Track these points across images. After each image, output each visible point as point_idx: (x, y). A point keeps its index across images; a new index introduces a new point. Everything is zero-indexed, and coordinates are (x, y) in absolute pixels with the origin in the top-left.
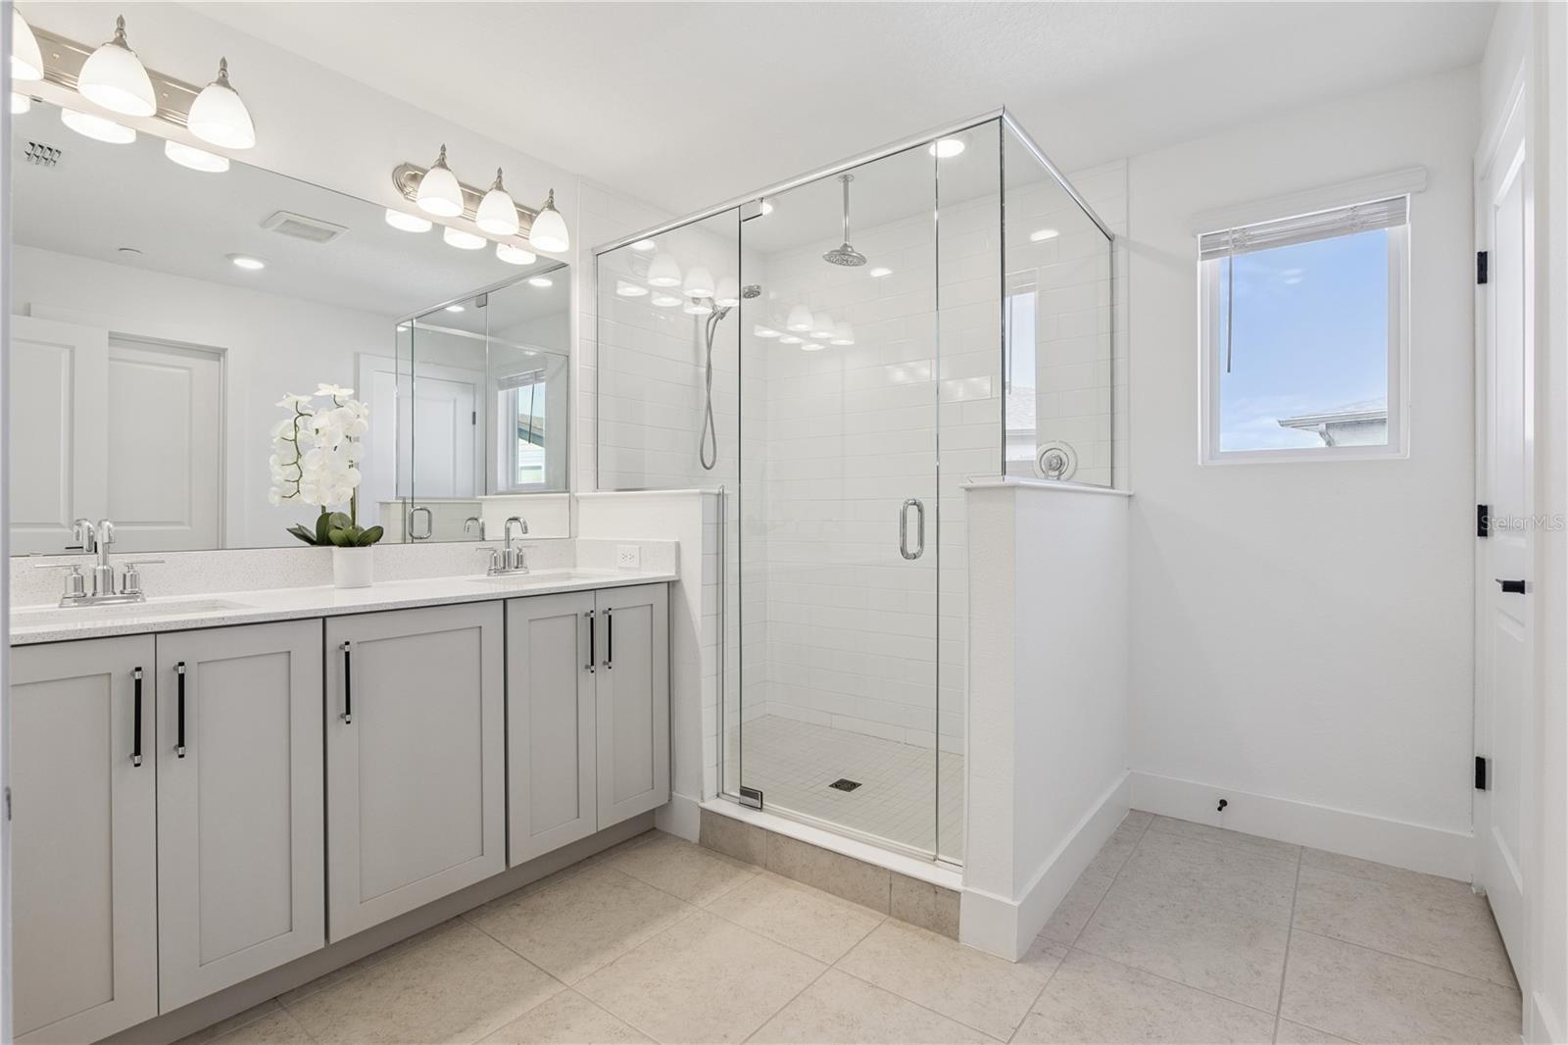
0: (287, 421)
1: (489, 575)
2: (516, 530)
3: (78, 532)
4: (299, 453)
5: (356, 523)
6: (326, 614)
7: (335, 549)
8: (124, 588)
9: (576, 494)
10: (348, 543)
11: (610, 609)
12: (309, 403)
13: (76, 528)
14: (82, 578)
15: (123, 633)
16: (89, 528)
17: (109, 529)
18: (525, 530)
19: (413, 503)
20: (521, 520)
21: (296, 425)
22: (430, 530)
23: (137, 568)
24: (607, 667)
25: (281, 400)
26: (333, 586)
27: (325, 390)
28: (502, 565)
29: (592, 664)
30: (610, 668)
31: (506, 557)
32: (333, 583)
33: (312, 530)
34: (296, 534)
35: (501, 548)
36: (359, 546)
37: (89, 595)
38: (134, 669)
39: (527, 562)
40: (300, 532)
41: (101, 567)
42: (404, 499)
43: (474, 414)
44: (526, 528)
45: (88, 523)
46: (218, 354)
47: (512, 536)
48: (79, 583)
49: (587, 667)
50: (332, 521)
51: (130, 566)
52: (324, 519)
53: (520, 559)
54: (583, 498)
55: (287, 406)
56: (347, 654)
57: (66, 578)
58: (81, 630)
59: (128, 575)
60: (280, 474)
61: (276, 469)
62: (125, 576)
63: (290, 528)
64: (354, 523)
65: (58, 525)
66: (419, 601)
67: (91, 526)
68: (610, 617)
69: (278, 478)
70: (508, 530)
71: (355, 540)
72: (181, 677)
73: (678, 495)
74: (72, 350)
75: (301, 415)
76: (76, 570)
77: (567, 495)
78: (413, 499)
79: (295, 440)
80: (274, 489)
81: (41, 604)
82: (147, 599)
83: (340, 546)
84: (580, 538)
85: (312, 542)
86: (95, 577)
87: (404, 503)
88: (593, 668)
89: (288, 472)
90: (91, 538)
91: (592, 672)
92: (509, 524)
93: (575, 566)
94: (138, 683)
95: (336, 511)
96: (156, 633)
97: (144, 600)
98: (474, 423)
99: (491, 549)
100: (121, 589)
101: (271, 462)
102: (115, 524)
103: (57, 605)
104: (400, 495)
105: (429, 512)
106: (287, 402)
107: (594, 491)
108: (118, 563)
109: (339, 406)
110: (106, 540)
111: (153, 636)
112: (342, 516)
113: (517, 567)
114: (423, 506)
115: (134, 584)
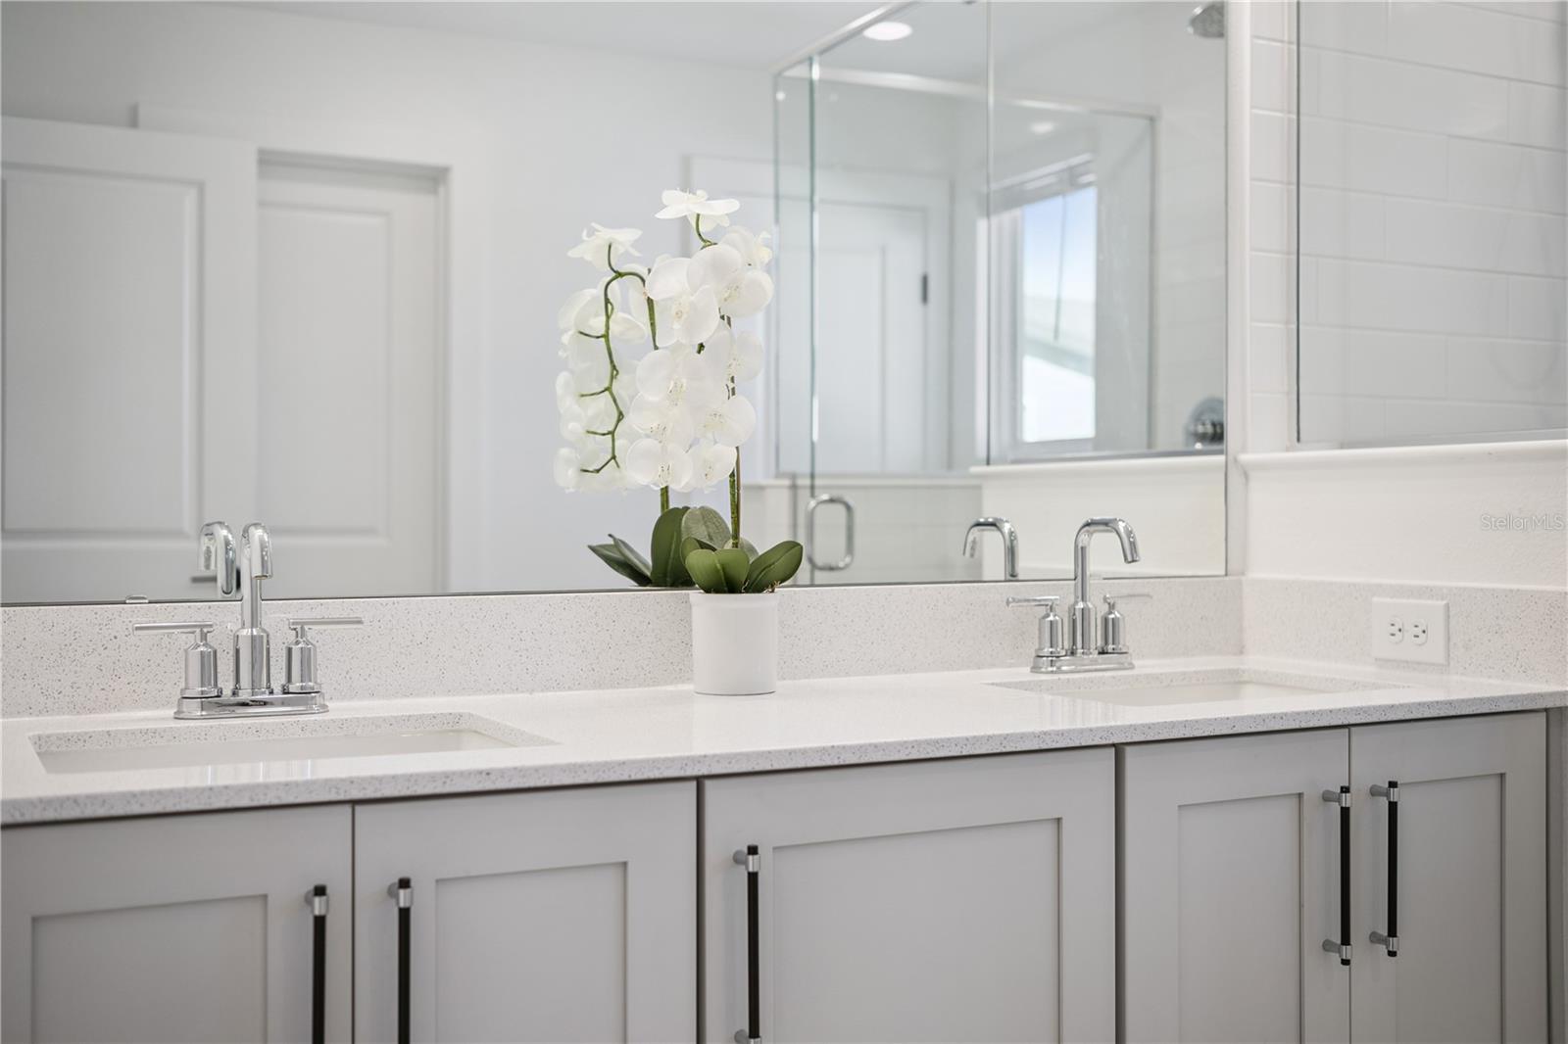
0: (593, 291)
1: (1035, 669)
2: (1104, 554)
3: (208, 551)
4: (614, 367)
5: (742, 535)
6: (705, 771)
7: (695, 596)
8: (289, 679)
9: (1244, 458)
10: (725, 583)
11: (1393, 785)
12: (636, 244)
13: (205, 540)
14: (215, 652)
15: (291, 800)
16: (227, 543)
17: (263, 547)
18: (1131, 554)
19: (812, 487)
20: (1121, 526)
21: (607, 301)
22: (850, 549)
23: (312, 632)
24: (1383, 949)
25: (578, 241)
26: (688, 687)
27: (677, 205)
28: (1067, 645)
29: (1346, 940)
30: (1392, 954)
31: (1078, 623)
32: (689, 680)
33: (643, 553)
34: (610, 561)
35: (1063, 597)
36: (747, 591)
37: (227, 692)
38: (311, 887)
39: (1128, 638)
40: (617, 556)
41: (246, 632)
42: (794, 477)
43: (925, 281)
44: (1133, 545)
45: (225, 532)
46: (433, 178)
47: (1092, 567)
48: (209, 664)
49: (1327, 946)
50: (688, 528)
51: (299, 629)
52: (670, 522)
53: (1110, 628)
54: (1263, 467)
55: (588, 257)
56: (753, 878)
57: (186, 651)
58: (211, 789)
59: (296, 649)
60: (579, 416)
61: (568, 403)
62: (290, 650)
63: (594, 544)
64: (736, 535)
65: (178, 534)
66: (918, 743)
67: (230, 537)
68: (1393, 807)
69: (572, 425)
70: (1081, 554)
71: (742, 575)
72: (404, 915)
73: (1461, 459)
74: (201, 187)
75: (619, 275)
76: (204, 637)
77: (1221, 458)
78: (812, 476)
79: (606, 336)
80: (564, 452)
81: (146, 707)
82: (330, 705)
83: (708, 591)
84: (1254, 574)
85: (641, 579)
86: (237, 651)
87: (794, 487)
88: (1347, 953)
89: (590, 412)
90: (230, 564)
91: (1346, 962)
92: (1084, 537)
93: (1241, 651)
94: (320, 923)
95: (695, 504)
96: (354, 803)
97: (324, 708)
98: (925, 298)
99: (1040, 604)
100: (283, 681)
101: (559, 390)
102: (272, 531)
103: (171, 712)
104: (785, 467)
105: (848, 508)
106: (589, 250)
107: (1288, 450)
108: (277, 618)
109: (707, 243)
110: (257, 572)
111: (348, 809)
112: (708, 515)
113: (1103, 652)
114: (836, 494)
115: (307, 672)
